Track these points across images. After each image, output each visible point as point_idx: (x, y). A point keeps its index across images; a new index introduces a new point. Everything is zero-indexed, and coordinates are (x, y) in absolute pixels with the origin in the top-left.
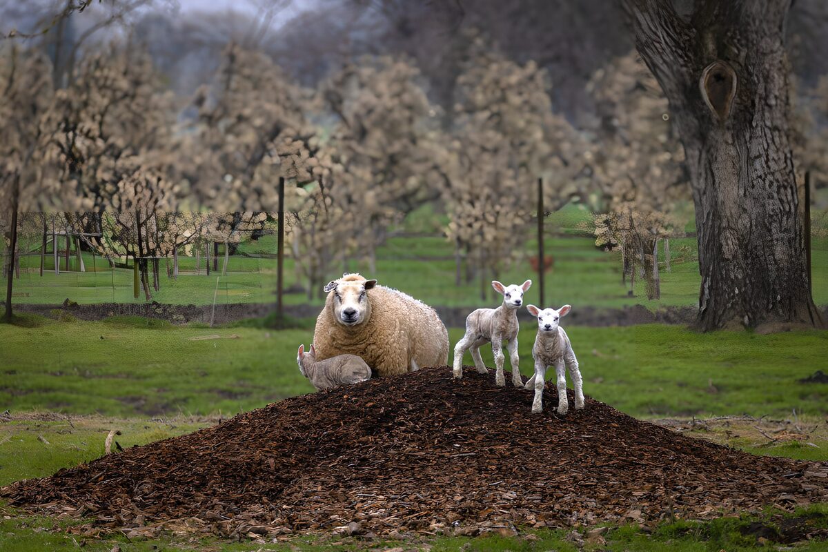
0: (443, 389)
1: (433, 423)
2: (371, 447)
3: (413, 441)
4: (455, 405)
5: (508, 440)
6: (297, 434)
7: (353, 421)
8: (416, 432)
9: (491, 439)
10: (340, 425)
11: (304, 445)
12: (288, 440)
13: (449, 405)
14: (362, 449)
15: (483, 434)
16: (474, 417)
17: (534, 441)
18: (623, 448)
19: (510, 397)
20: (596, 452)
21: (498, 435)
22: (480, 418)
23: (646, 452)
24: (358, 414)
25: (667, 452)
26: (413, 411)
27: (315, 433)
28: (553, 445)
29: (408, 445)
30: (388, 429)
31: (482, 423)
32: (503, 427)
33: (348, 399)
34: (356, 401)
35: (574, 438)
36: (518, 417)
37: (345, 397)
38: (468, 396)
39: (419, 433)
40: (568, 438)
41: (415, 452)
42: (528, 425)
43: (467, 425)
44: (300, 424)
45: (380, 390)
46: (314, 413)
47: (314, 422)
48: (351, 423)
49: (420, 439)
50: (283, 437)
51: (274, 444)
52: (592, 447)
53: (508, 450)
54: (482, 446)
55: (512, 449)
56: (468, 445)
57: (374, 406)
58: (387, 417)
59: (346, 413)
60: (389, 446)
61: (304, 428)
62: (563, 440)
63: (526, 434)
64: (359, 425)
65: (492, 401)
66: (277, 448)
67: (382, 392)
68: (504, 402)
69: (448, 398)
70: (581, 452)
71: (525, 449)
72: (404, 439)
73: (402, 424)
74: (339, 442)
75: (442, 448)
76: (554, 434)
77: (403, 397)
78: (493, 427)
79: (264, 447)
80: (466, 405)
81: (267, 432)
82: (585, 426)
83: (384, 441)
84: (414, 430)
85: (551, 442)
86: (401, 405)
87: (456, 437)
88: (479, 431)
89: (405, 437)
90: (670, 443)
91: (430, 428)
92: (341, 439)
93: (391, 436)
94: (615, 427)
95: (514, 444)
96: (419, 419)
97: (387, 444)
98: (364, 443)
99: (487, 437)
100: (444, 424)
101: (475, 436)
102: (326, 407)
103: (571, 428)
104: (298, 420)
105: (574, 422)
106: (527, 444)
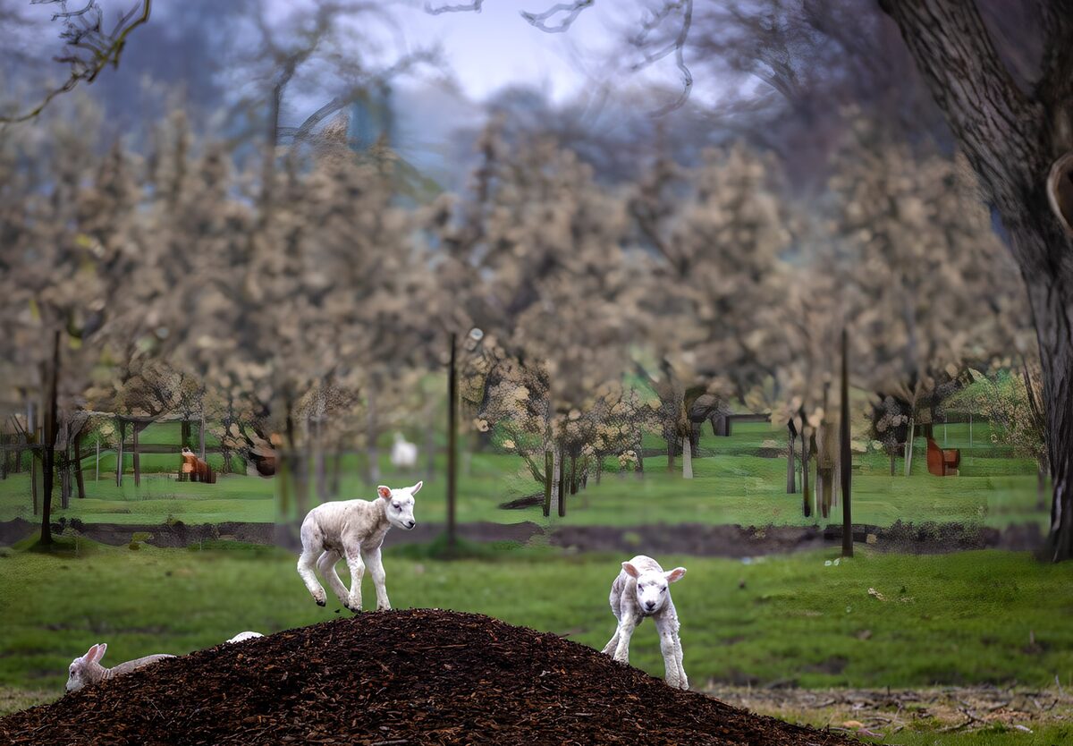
0: (381, 644)
1: (357, 695)
2: (259, 731)
3: (321, 722)
4: (394, 668)
5: (461, 720)
6: (158, 712)
7: (241, 693)
8: (330, 709)
9: (438, 719)
10: (221, 699)
11: (165, 728)
12: (143, 721)
13: (386, 668)
14: (245, 734)
15: (425, 711)
16: (419, 686)
17: (500, 721)
18: (635, 733)
19: (478, 655)
20: (592, 737)
21: (448, 713)
22: (427, 688)
23: (669, 737)
24: (246, 680)
25: (705, 737)
26: (330, 677)
27: (183, 711)
28: (528, 728)
29: (312, 729)
30: (290, 704)
31: (430, 694)
32: (459, 700)
33: (243, 660)
34: (252, 663)
35: (565, 717)
36: (485, 686)
37: (240, 656)
38: (416, 654)
39: (334, 709)
40: (554, 717)
41: (320, 738)
42: (498, 698)
43: (406, 697)
44: (165, 696)
45: (291, 646)
46: (189, 681)
47: (186, 694)
48: (239, 695)
49: (331, 719)
50: (137, 717)
51: (122, 727)
52: (587, 731)
53: (459, 735)
54: (422, 729)
55: (466, 734)
56: (400, 728)
57: (274, 670)
58: (292, 686)
59: (234, 680)
60: (285, 730)
61: (169, 703)
62: (546, 721)
63: (491, 711)
64: (249, 699)
65: (449, 663)
66: (124, 733)
67: (294, 649)
68: (468, 663)
69: (385, 658)
70: (569, 738)
71: (486, 734)
72: (308, 719)
73: (310, 696)
74: (216, 724)
75: (362, 732)
76: (533, 711)
77: (321, 657)
78: (443, 701)
79: (106, 732)
80: (410, 668)
81: (116, 709)
82: (585, 699)
83: (279, 723)
84: (326, 704)
85: (527, 723)
86: (316, 667)
87: (385, 715)
88: (420, 708)
89: (311, 715)
90: (718, 724)
91: (351, 702)
92: (219, 719)
93: (291, 715)
94: (631, 700)
95: (470, 726)
96: (337, 688)
97: (282, 727)
98: (249, 725)
99: (430, 716)
100: (373, 696)
101: (413, 714)
102: (208, 671)
103: (562, 703)
104: (164, 691)
105: (570, 693)
106: (489, 726)
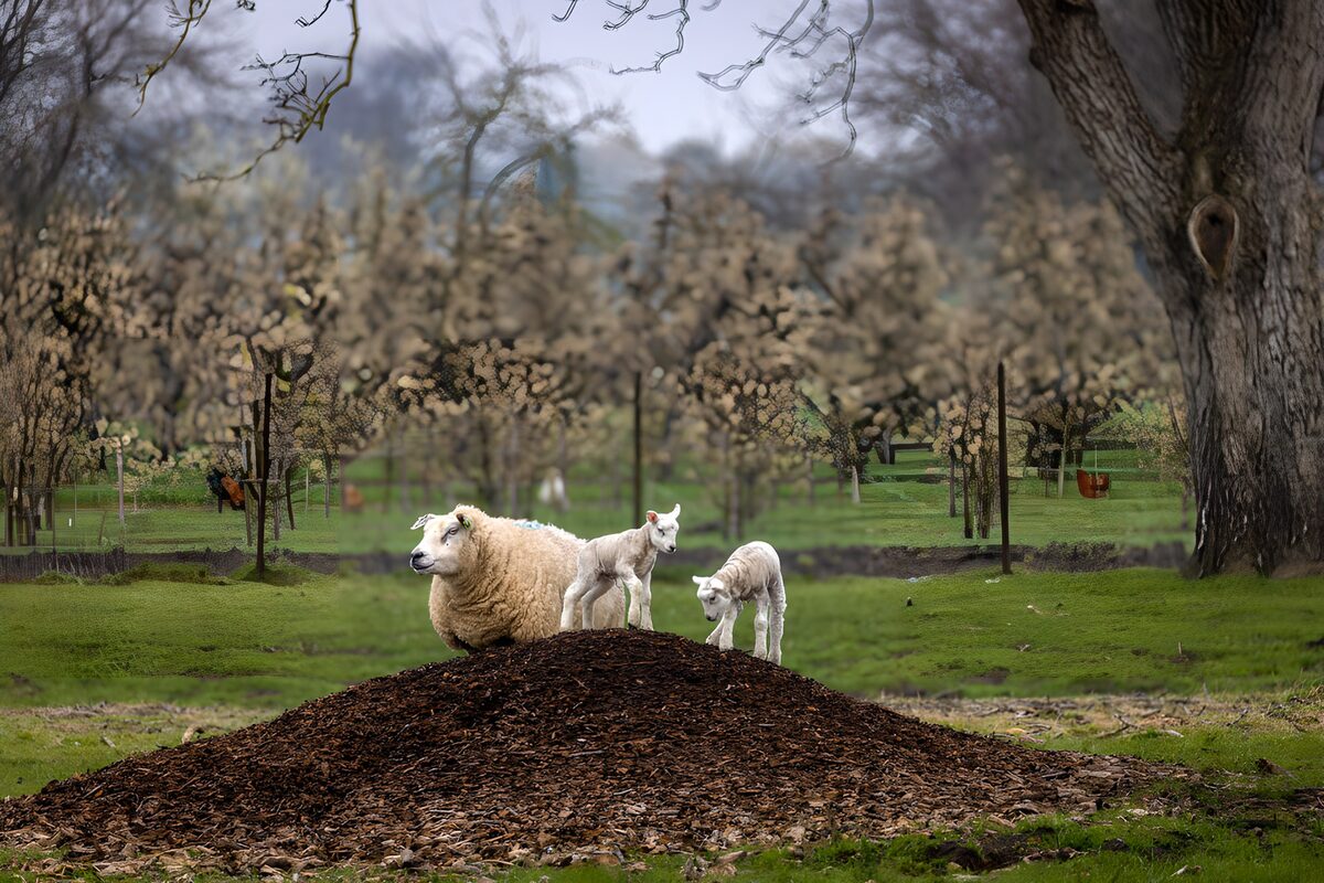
0: (578, 661)
1: (556, 709)
2: (465, 744)
3: (523, 735)
4: (590, 684)
5: (653, 732)
6: (370, 728)
7: (447, 709)
8: (531, 723)
9: (629, 731)
10: (429, 715)
11: (378, 743)
12: (356, 736)
13: (582, 684)
14: (452, 748)
15: (618, 723)
16: (613, 700)
17: (689, 732)
18: (815, 741)
19: (667, 671)
20: (775, 746)
21: (641, 725)
22: (621, 702)
23: (847, 745)
24: (452, 697)
25: (881, 745)
26: (530, 693)
27: (394, 726)
28: (715, 738)
29: (514, 741)
30: (493, 719)
31: (623, 708)
32: (650, 713)
33: (448, 678)
34: (458, 681)
35: (749, 727)
36: (674, 700)
37: (445, 674)
38: (609, 671)
39: (535, 723)
40: (740, 728)
41: (522, 750)
42: (686, 711)
43: (602, 711)
44: (378, 713)
45: (493, 664)
46: (399, 698)
47: (396, 711)
48: (444, 711)
49: (532, 732)
50: (351, 732)
51: (337, 742)
52: (770, 740)
53: (650, 745)
54: (617, 741)
55: (657, 745)
56: (596, 739)
57: (479, 687)
58: (494, 702)
59: (441, 698)
60: (489, 743)
61: (384, 719)
62: (731, 731)
63: (680, 723)
64: (454, 714)
65: (640, 678)
66: (340, 748)
67: (496, 667)
68: (659, 679)
69: (581, 674)
70: (753, 747)
71: (675, 744)
72: (510, 732)
73: (512, 712)
74: (424, 738)
75: (561, 744)
76: (719, 722)
77: (522, 674)
78: (636, 714)
79: (323, 747)
80: (605, 684)
81: (332, 725)
82: (768, 711)
83: (483, 736)
84: (527, 720)
85: (714, 734)
86: (517, 684)
87: (582, 727)
88: (614, 721)
89: (513, 729)
90: (891, 732)
91: (550, 716)
92: (428, 733)
93: (495, 728)
94: (812, 712)
95: (660, 737)
96: (537, 703)
97: (486, 740)
98: (455, 739)
99: (624, 728)
100: (571, 711)
101: (608, 726)
102: (416, 689)
103: (747, 714)
104: (375, 708)
105: (754, 706)
106: (679, 737)
